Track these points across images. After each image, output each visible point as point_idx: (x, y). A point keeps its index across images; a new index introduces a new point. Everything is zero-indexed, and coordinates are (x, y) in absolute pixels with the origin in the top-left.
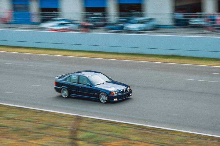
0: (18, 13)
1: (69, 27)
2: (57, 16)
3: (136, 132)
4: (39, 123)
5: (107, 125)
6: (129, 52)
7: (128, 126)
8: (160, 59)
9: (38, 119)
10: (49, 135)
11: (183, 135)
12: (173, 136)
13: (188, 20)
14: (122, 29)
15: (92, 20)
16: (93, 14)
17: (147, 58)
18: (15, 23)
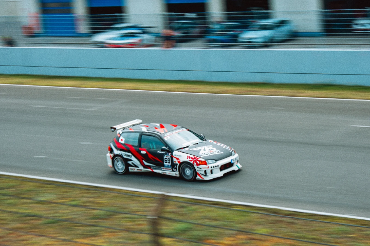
0: (49, 17)
1: (139, 39)
2: (121, 20)
3: (263, 220)
4: (94, 209)
5: (213, 209)
6: (246, 81)
7: (248, 210)
8: (303, 91)
9: (93, 202)
10: (111, 228)
11: (343, 222)
12: (328, 225)
13: (350, 21)
14: (236, 41)
15: (180, 25)
16: (183, 15)
17: (279, 90)
18: (45, 35)
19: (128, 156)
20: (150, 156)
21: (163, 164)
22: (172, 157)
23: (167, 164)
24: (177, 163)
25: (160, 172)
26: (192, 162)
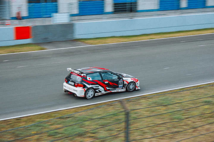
19: (97, 87)
20: (111, 83)
21: (119, 86)
22: (123, 81)
23: (121, 85)
24: (126, 83)
25: (115, 91)
26: (134, 81)
